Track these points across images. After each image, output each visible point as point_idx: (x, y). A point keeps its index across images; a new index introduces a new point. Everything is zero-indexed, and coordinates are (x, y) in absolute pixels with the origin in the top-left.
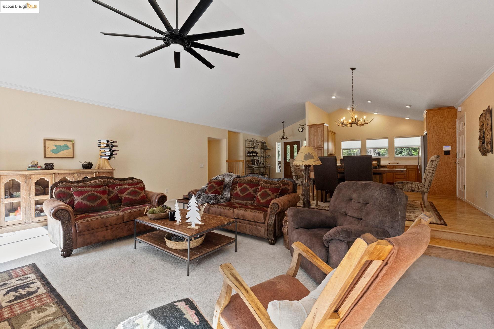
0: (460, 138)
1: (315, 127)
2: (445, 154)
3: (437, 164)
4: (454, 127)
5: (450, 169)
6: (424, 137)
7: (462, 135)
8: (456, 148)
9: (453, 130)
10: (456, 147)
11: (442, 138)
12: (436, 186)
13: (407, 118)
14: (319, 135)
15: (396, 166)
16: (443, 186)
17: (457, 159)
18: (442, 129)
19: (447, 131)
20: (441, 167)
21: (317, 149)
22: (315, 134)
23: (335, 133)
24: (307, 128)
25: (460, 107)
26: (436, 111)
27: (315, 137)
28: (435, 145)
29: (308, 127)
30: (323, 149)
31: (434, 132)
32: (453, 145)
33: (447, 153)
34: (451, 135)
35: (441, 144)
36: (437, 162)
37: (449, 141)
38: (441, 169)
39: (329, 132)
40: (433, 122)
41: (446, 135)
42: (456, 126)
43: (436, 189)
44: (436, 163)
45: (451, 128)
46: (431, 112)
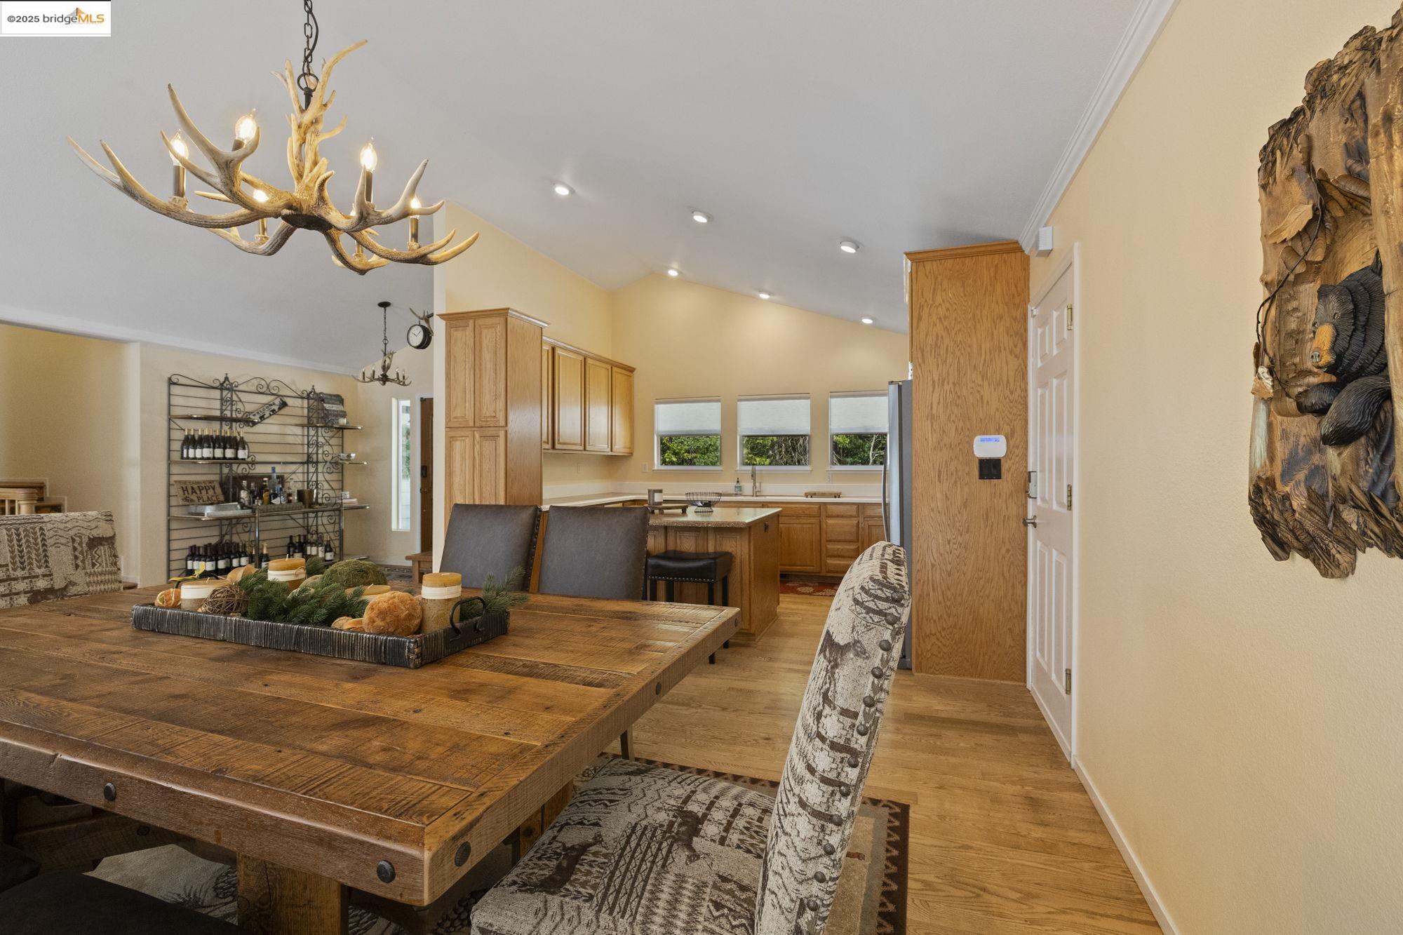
0: (1043, 396)
1: (471, 323)
2: (982, 476)
3: (870, 703)
4: (1020, 345)
5: (1003, 551)
6: (900, 387)
7: (1055, 382)
8: (1026, 449)
9: (1016, 356)
10: (1027, 442)
11: (971, 398)
12: (944, 629)
13: (867, 321)
14: (488, 366)
15: (829, 507)
16: (973, 633)
17: (1030, 501)
18: (969, 349)
19: (992, 360)
20: (967, 536)
21: (477, 436)
22: (472, 358)
23: (631, 370)
24: (438, 326)
25: (1048, 230)
26: (950, 262)
27: (472, 376)
28: (944, 431)
29: (444, 322)
30: (502, 434)
31: (940, 363)
32: (1013, 431)
33: (990, 469)
34: (1008, 382)
35: (968, 424)
36: (878, 675)
37: (997, 409)
38: (966, 548)
39: (614, 369)
40: (934, 317)
41: (986, 383)
42: (1026, 337)
43: (945, 645)
44: (868, 691)
45: (1005, 349)
46: (928, 266)
